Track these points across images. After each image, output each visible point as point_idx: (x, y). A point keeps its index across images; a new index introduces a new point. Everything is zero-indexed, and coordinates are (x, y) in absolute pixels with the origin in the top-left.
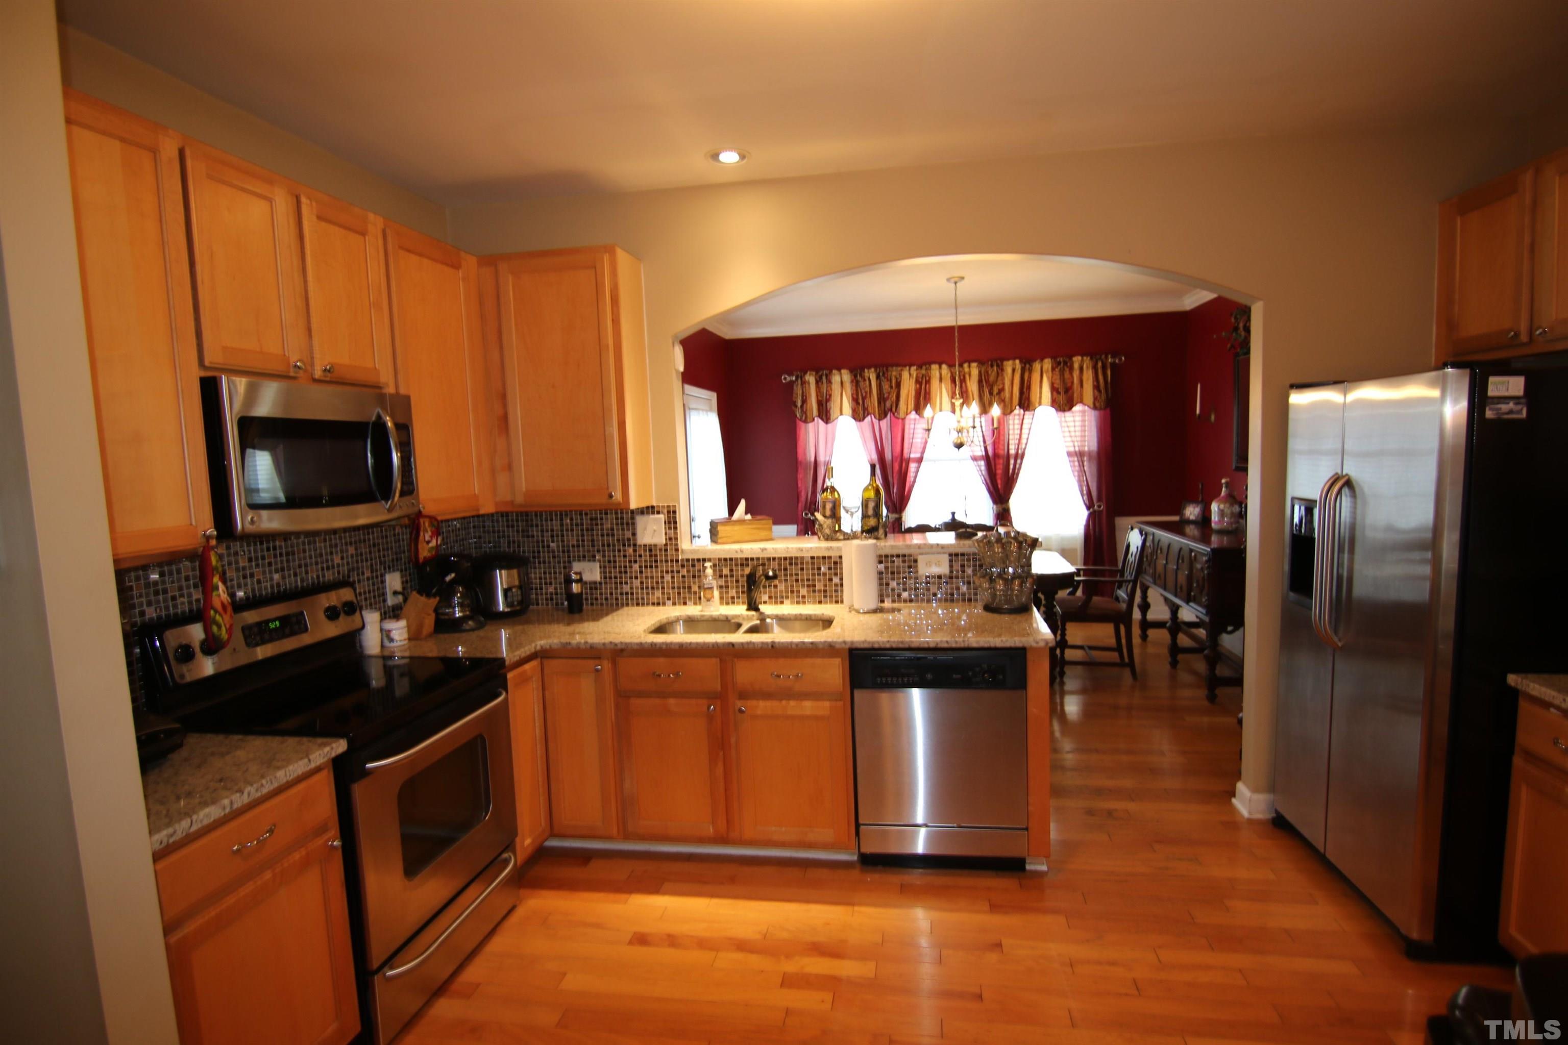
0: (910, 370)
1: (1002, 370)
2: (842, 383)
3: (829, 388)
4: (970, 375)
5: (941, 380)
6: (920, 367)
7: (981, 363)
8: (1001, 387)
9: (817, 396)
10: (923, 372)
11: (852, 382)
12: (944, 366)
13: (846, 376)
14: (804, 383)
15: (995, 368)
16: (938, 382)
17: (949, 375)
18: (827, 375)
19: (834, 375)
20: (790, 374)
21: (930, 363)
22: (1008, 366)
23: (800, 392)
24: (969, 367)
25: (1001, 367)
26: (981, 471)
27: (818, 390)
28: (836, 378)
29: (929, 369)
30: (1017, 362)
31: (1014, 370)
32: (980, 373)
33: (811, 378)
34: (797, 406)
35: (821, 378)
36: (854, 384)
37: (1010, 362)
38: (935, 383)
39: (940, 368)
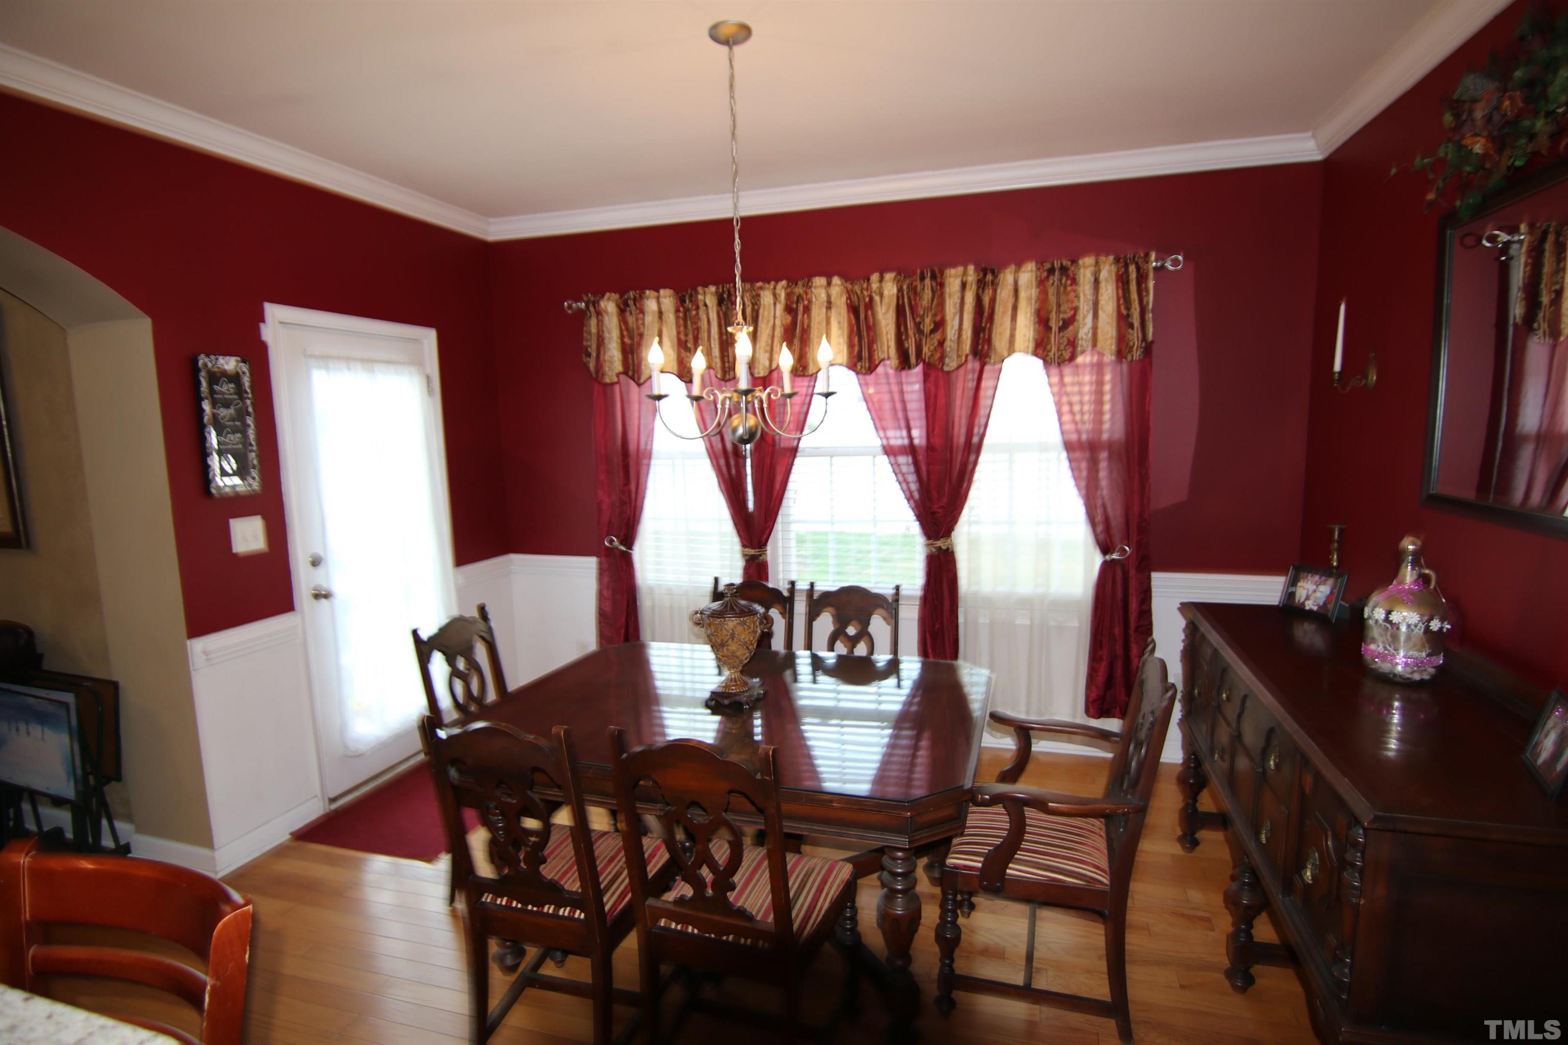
0: (775, 288)
1: (942, 285)
2: (660, 313)
3: (640, 322)
4: (881, 296)
5: (829, 305)
6: (793, 281)
7: (903, 273)
8: (938, 318)
9: (622, 336)
10: (799, 290)
11: (677, 311)
12: (836, 280)
13: (667, 299)
14: (599, 313)
15: (928, 281)
16: (824, 310)
17: (844, 298)
18: (635, 300)
19: (648, 298)
20: (578, 299)
21: (810, 276)
22: (953, 279)
23: (594, 330)
24: (881, 280)
25: (939, 280)
26: (908, 483)
27: (623, 327)
28: (651, 305)
29: (808, 286)
30: (971, 268)
31: (964, 285)
32: (900, 290)
33: (609, 305)
34: (589, 355)
35: (626, 304)
36: (681, 315)
37: (960, 269)
38: (818, 313)
39: (829, 284)
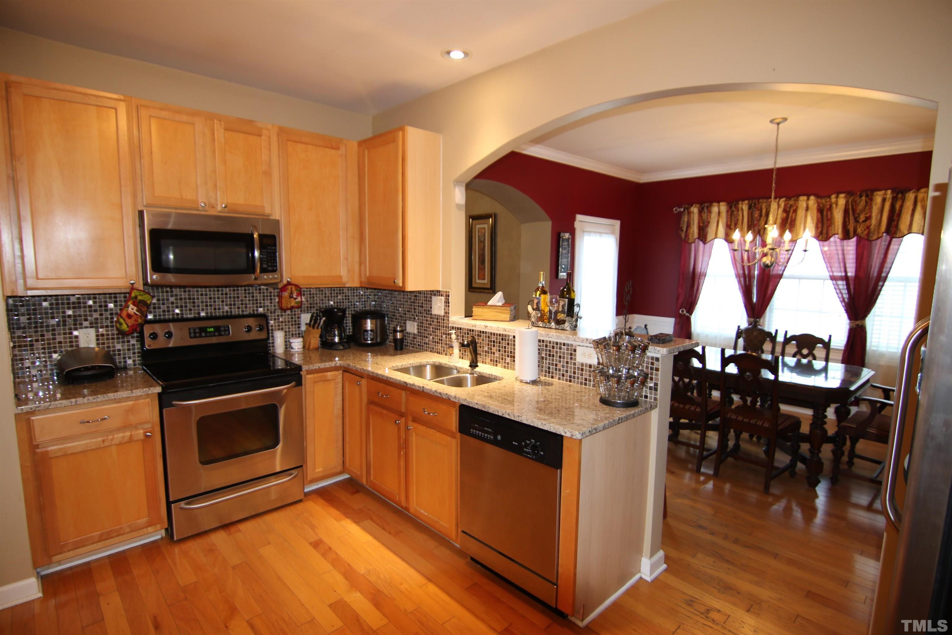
0: (779, 201)
1: (871, 200)
2: (719, 213)
3: (709, 216)
4: (837, 204)
5: (807, 209)
6: (788, 198)
7: (849, 194)
8: (868, 215)
9: (699, 223)
10: (791, 202)
11: (728, 212)
12: (812, 198)
13: (723, 207)
14: (689, 213)
15: (863, 198)
16: (804, 211)
17: (816, 205)
18: (707, 207)
19: (714, 206)
20: (680, 207)
21: (798, 196)
22: (878, 198)
23: (686, 220)
24: (837, 197)
25: (870, 197)
26: (842, 294)
27: (700, 218)
28: (715, 209)
29: (797, 200)
30: (889, 192)
31: (884, 200)
32: (847, 202)
33: (695, 210)
34: (682, 231)
35: (703, 209)
36: (729, 213)
37: (882, 192)
38: (801, 213)
39: (808, 199)
